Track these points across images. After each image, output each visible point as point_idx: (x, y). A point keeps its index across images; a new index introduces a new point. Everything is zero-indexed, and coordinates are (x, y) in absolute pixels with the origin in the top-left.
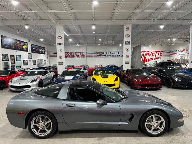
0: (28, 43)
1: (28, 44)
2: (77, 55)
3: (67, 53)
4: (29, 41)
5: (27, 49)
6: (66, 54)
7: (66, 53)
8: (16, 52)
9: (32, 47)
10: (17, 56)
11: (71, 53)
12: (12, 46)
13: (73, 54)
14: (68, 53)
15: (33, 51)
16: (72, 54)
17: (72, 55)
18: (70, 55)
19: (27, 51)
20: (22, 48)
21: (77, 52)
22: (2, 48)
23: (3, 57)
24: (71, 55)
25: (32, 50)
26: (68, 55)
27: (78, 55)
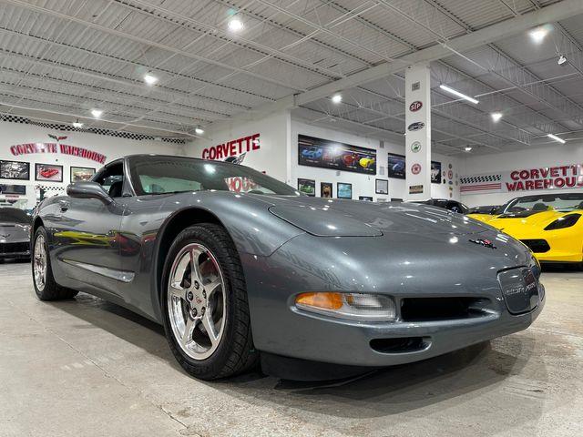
0: (375, 151)
1: (378, 154)
2: (561, 176)
3: (518, 176)
4: (382, 145)
5: (374, 166)
6: (517, 179)
7: (515, 176)
8: (338, 174)
9: (390, 162)
10: (341, 187)
11: (534, 173)
12: (327, 160)
13: (544, 175)
14: (525, 175)
15: (392, 174)
16: (537, 176)
17: (541, 178)
18: (529, 179)
19: (374, 173)
20: (358, 165)
21: (561, 168)
22: (299, 164)
23: (300, 185)
24: (533, 180)
25: (390, 168)
26: (524, 182)
27: (564, 178)
